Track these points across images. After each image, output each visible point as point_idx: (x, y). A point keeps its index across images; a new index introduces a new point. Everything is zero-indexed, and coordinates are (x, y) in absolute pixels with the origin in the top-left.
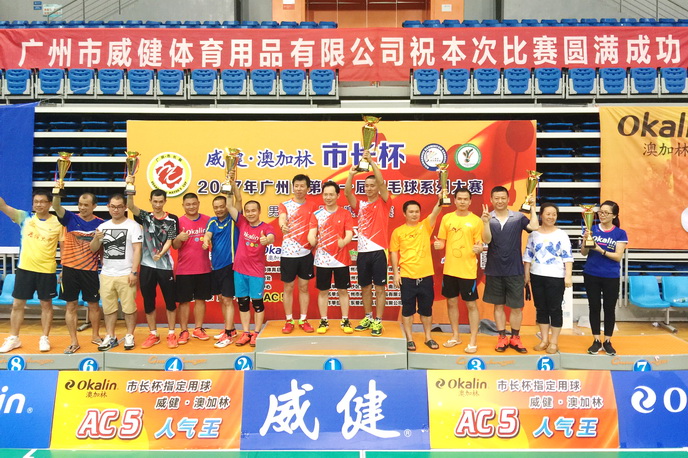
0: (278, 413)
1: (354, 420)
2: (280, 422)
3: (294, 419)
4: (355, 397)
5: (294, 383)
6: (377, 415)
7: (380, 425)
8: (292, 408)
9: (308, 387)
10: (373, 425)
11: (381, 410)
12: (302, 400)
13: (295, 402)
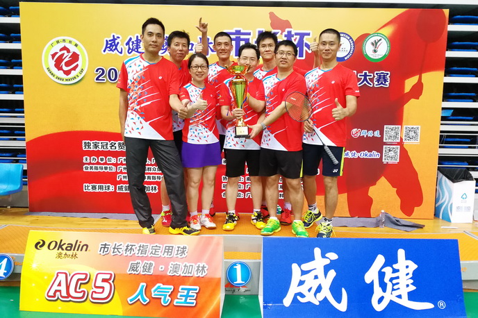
0: (301, 283)
1: (384, 290)
2: (305, 292)
3: (319, 289)
5: (317, 251)
6: (408, 286)
7: (412, 296)
8: (316, 277)
9: (333, 256)
10: (405, 296)
12: (327, 269)
13: (320, 272)
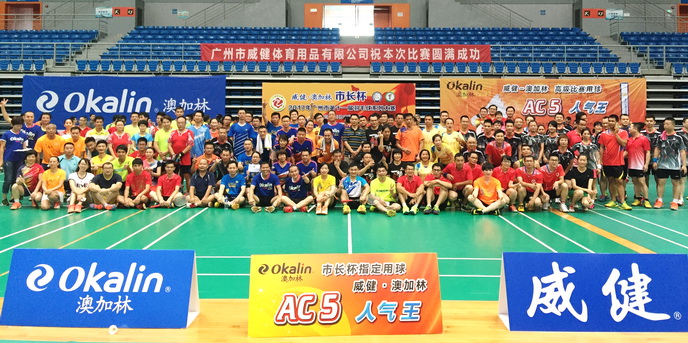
1: (622, 302)
4: (619, 280)
6: (644, 298)
7: (648, 308)
9: (571, 270)
11: (647, 294)
13: (560, 285)
